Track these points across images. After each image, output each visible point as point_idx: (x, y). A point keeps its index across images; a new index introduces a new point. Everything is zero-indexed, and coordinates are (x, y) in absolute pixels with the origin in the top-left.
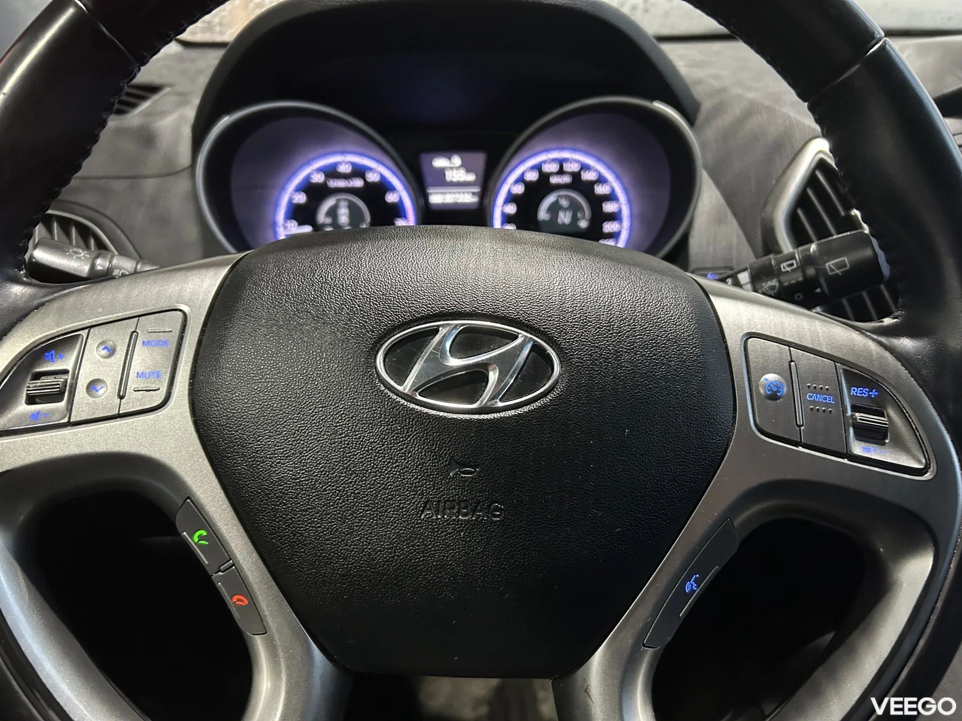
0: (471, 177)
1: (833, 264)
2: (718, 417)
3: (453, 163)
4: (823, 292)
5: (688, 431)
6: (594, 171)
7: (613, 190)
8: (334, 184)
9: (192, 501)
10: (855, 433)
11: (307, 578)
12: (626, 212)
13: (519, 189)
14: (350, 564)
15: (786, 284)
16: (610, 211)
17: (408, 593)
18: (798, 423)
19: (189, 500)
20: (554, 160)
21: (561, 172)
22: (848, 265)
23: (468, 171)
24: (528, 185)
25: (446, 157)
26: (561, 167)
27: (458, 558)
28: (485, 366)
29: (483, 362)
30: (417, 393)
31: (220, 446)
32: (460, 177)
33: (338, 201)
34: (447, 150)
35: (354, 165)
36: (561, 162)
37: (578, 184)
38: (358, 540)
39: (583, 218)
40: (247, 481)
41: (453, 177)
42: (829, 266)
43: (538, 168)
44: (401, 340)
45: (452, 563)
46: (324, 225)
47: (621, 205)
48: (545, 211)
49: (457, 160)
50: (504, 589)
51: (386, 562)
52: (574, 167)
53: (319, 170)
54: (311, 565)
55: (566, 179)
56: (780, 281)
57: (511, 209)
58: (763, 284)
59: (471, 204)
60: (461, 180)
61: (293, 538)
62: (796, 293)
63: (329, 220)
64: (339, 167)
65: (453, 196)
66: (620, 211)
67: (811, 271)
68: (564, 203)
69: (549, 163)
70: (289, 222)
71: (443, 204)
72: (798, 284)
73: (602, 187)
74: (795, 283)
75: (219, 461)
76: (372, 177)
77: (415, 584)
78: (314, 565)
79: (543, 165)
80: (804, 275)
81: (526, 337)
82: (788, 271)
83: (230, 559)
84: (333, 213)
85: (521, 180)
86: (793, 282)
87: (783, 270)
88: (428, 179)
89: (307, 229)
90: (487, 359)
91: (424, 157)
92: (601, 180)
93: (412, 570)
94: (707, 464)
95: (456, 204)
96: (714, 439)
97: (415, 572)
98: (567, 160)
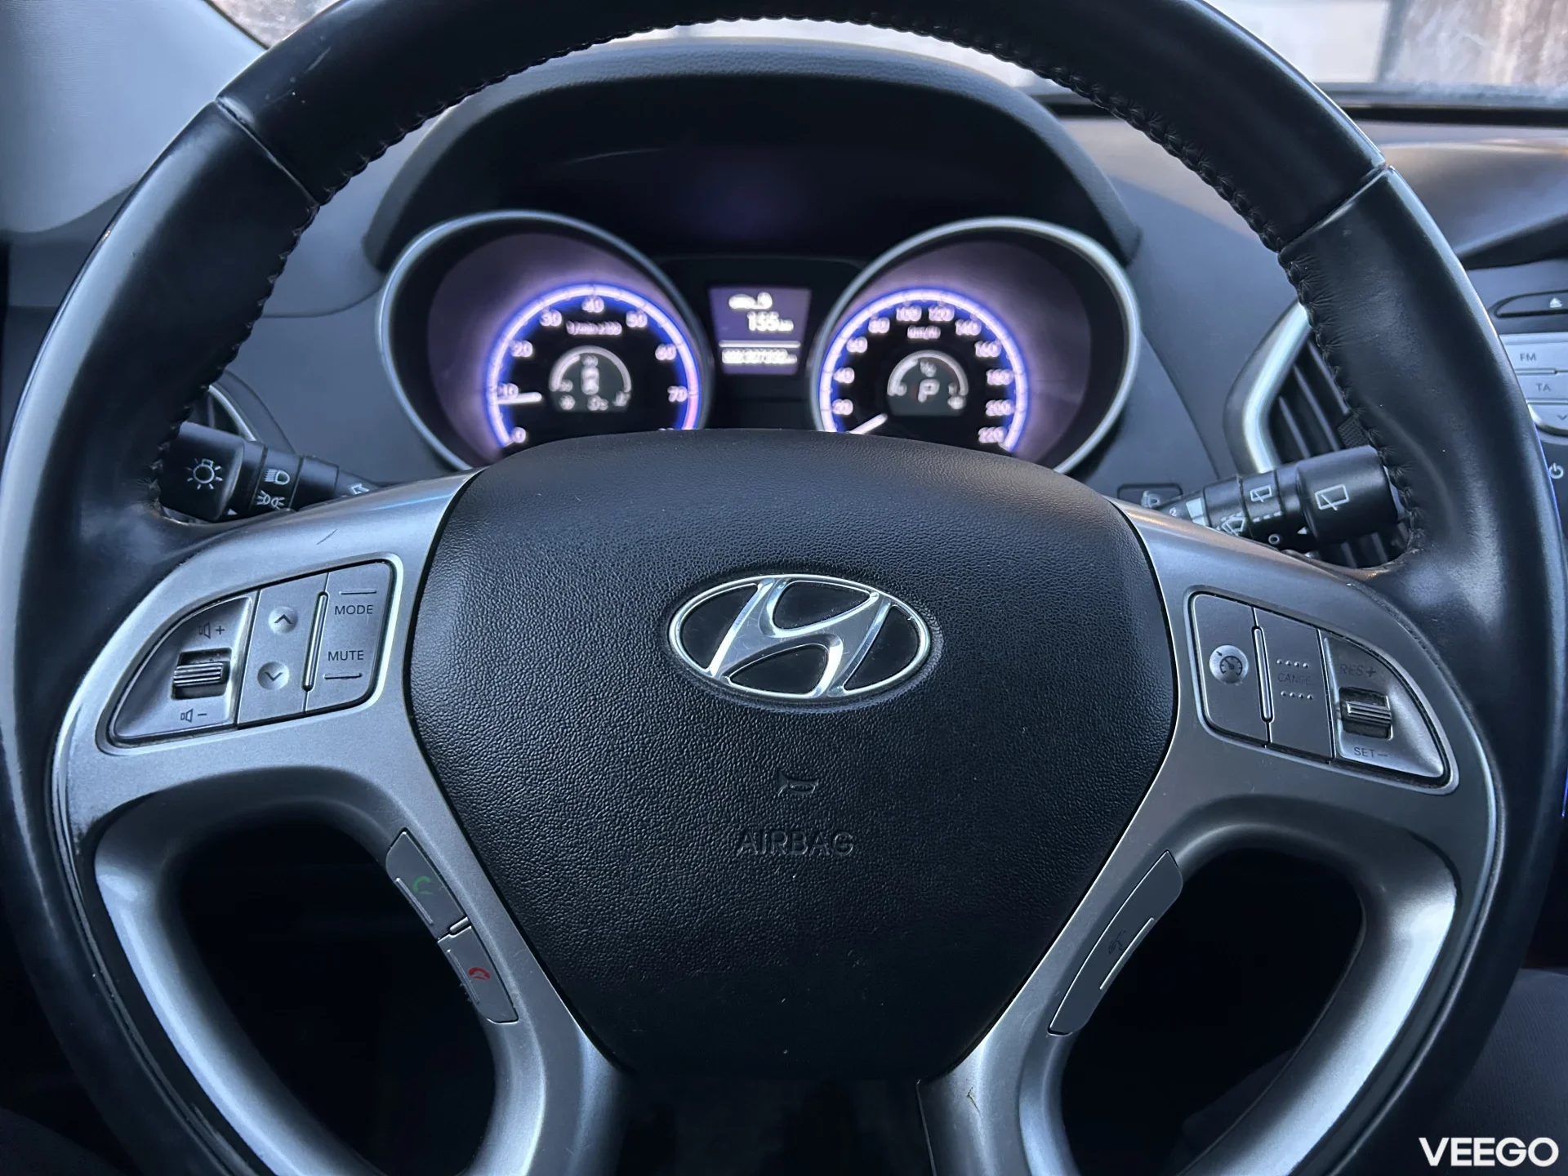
0: (787, 326)
1: (1325, 494)
2: (1152, 708)
3: (761, 304)
4: (1310, 534)
5: (1110, 728)
6: (975, 322)
7: (1003, 352)
8: (577, 329)
9: (409, 833)
10: (1345, 728)
11: (575, 941)
12: (1021, 387)
13: (860, 347)
14: (637, 921)
15: (1256, 520)
16: (998, 384)
17: (719, 959)
18: (1265, 716)
19: (404, 833)
20: (914, 304)
21: (924, 322)
22: (1347, 496)
23: (783, 317)
24: (873, 340)
25: (750, 295)
26: (925, 314)
27: (789, 910)
28: (824, 638)
29: (821, 632)
30: (729, 679)
31: (450, 756)
32: (770, 325)
33: (583, 356)
34: (752, 282)
35: (607, 301)
36: (925, 307)
37: (950, 342)
38: (648, 886)
39: (957, 393)
40: (489, 806)
41: (758, 324)
42: (1319, 496)
43: (890, 315)
44: (704, 602)
45: (780, 918)
46: (561, 394)
47: (1015, 375)
48: (899, 383)
49: (766, 300)
50: (852, 954)
51: (688, 916)
52: (945, 316)
53: (554, 308)
54: (582, 922)
55: (933, 334)
56: (1247, 516)
57: (847, 377)
58: (1224, 519)
59: (787, 366)
60: (772, 329)
61: (555, 885)
62: (1272, 533)
63: (568, 387)
64: (585, 305)
65: (759, 353)
66: (1013, 384)
67: (1293, 503)
68: (929, 370)
69: (907, 308)
70: (505, 386)
71: (744, 366)
72: (1274, 521)
73: (987, 346)
74: (1268, 520)
75: (449, 777)
76: (636, 322)
77: (729, 947)
78: (587, 923)
79: (898, 311)
80: (1283, 508)
81: (881, 596)
82: (1259, 502)
83: (465, 916)
84: (575, 375)
85: (863, 332)
86: (1267, 517)
87: (1253, 499)
88: (722, 327)
89: (535, 398)
90: (825, 629)
91: (716, 293)
92: (986, 336)
93: (724, 928)
94: (1137, 774)
95: (763, 366)
96: (1146, 739)
97: (729, 931)
98: (934, 304)
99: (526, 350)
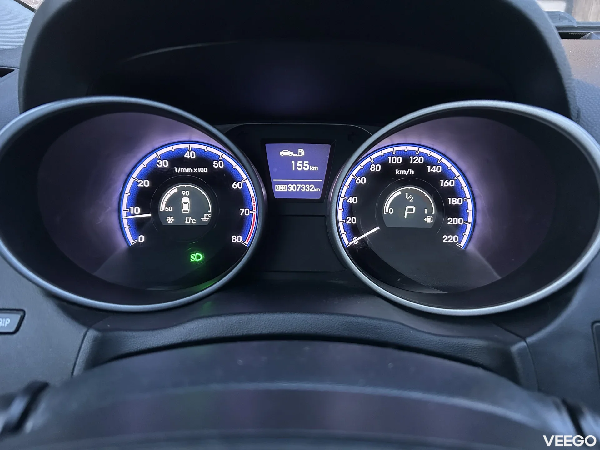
0: (315, 169)
6: (439, 165)
7: (457, 183)
12: (470, 207)
13: (363, 180)
16: (455, 205)
20: (398, 154)
21: (406, 164)
23: (312, 162)
24: (372, 177)
25: (292, 148)
26: (407, 160)
33: (180, 190)
34: (293, 141)
35: (198, 152)
37: (423, 178)
39: (430, 214)
43: (382, 160)
46: (166, 214)
48: (390, 206)
52: (420, 160)
53: (164, 157)
55: (411, 172)
57: (353, 200)
59: (315, 194)
63: (171, 209)
64: (184, 154)
66: (465, 205)
68: (410, 198)
69: (394, 156)
70: (132, 207)
71: (287, 194)
73: (447, 180)
76: (217, 165)
79: (389, 158)
84: (175, 201)
85: (364, 172)
88: (273, 170)
91: (271, 147)
92: (447, 174)
95: (300, 194)
98: (414, 154)
99: (146, 183)
